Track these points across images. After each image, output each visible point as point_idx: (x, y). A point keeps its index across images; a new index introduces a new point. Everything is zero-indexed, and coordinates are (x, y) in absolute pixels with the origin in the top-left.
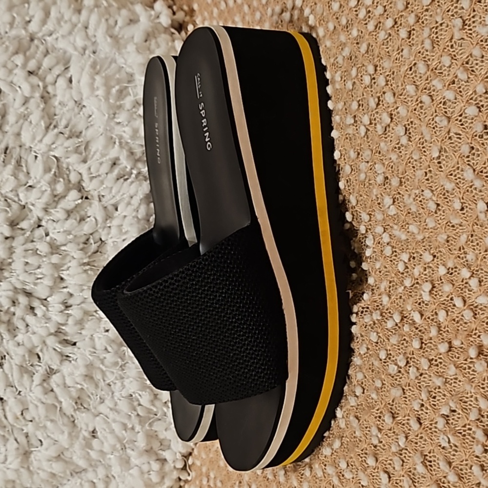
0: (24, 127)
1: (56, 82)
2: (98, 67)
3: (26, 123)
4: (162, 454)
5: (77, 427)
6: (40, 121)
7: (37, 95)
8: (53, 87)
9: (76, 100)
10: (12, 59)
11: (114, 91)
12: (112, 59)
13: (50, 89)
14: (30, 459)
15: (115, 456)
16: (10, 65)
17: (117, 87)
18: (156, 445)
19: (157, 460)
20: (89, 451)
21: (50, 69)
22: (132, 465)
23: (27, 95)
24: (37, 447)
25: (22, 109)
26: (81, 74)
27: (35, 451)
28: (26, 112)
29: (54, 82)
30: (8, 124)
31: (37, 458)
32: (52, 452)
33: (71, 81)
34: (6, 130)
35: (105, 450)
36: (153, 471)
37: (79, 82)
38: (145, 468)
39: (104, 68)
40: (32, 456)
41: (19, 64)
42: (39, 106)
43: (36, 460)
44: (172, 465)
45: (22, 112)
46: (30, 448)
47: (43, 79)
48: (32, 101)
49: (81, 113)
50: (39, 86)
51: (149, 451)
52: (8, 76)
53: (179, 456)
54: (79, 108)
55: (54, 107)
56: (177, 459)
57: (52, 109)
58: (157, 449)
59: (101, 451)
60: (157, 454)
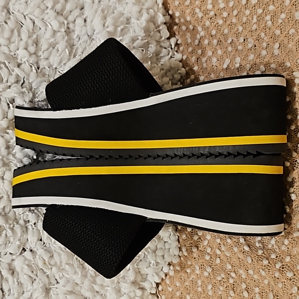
0: (53, 53)
1: (75, 20)
2: (106, 12)
3: (55, 51)
4: (143, 284)
5: (86, 269)
6: (65, 50)
7: (63, 30)
8: (74, 25)
9: (89, 34)
10: (44, 2)
11: (119, 29)
12: (114, 7)
13: (71, 26)
14: (50, 294)
15: (111, 288)
16: (43, 7)
17: (122, 27)
18: (139, 279)
19: (139, 288)
20: (94, 285)
21: (71, 12)
22: (122, 293)
23: (55, 29)
24: (54, 285)
25: (52, 40)
26: (94, 16)
27: (53, 288)
28: (54, 42)
29: (73, 21)
30: (41, 50)
31: (55, 293)
32: (69, 288)
33: (85, 21)
34: (39, 55)
35: (105, 284)
36: (137, 296)
37: (92, 22)
38: (132, 295)
39: (110, 13)
40: (52, 292)
41: (50, 7)
42: (64, 38)
43: (54, 294)
44: (149, 292)
45: (52, 42)
46: (49, 286)
47: (66, 19)
48: (59, 34)
49: (92, 44)
50: (64, 23)
51: (134, 283)
52: (41, 15)
53: (154, 285)
54: (91, 41)
55: (73, 39)
56: (153, 287)
57: (72, 41)
58: (139, 281)
59: (102, 285)
60: (139, 284)
